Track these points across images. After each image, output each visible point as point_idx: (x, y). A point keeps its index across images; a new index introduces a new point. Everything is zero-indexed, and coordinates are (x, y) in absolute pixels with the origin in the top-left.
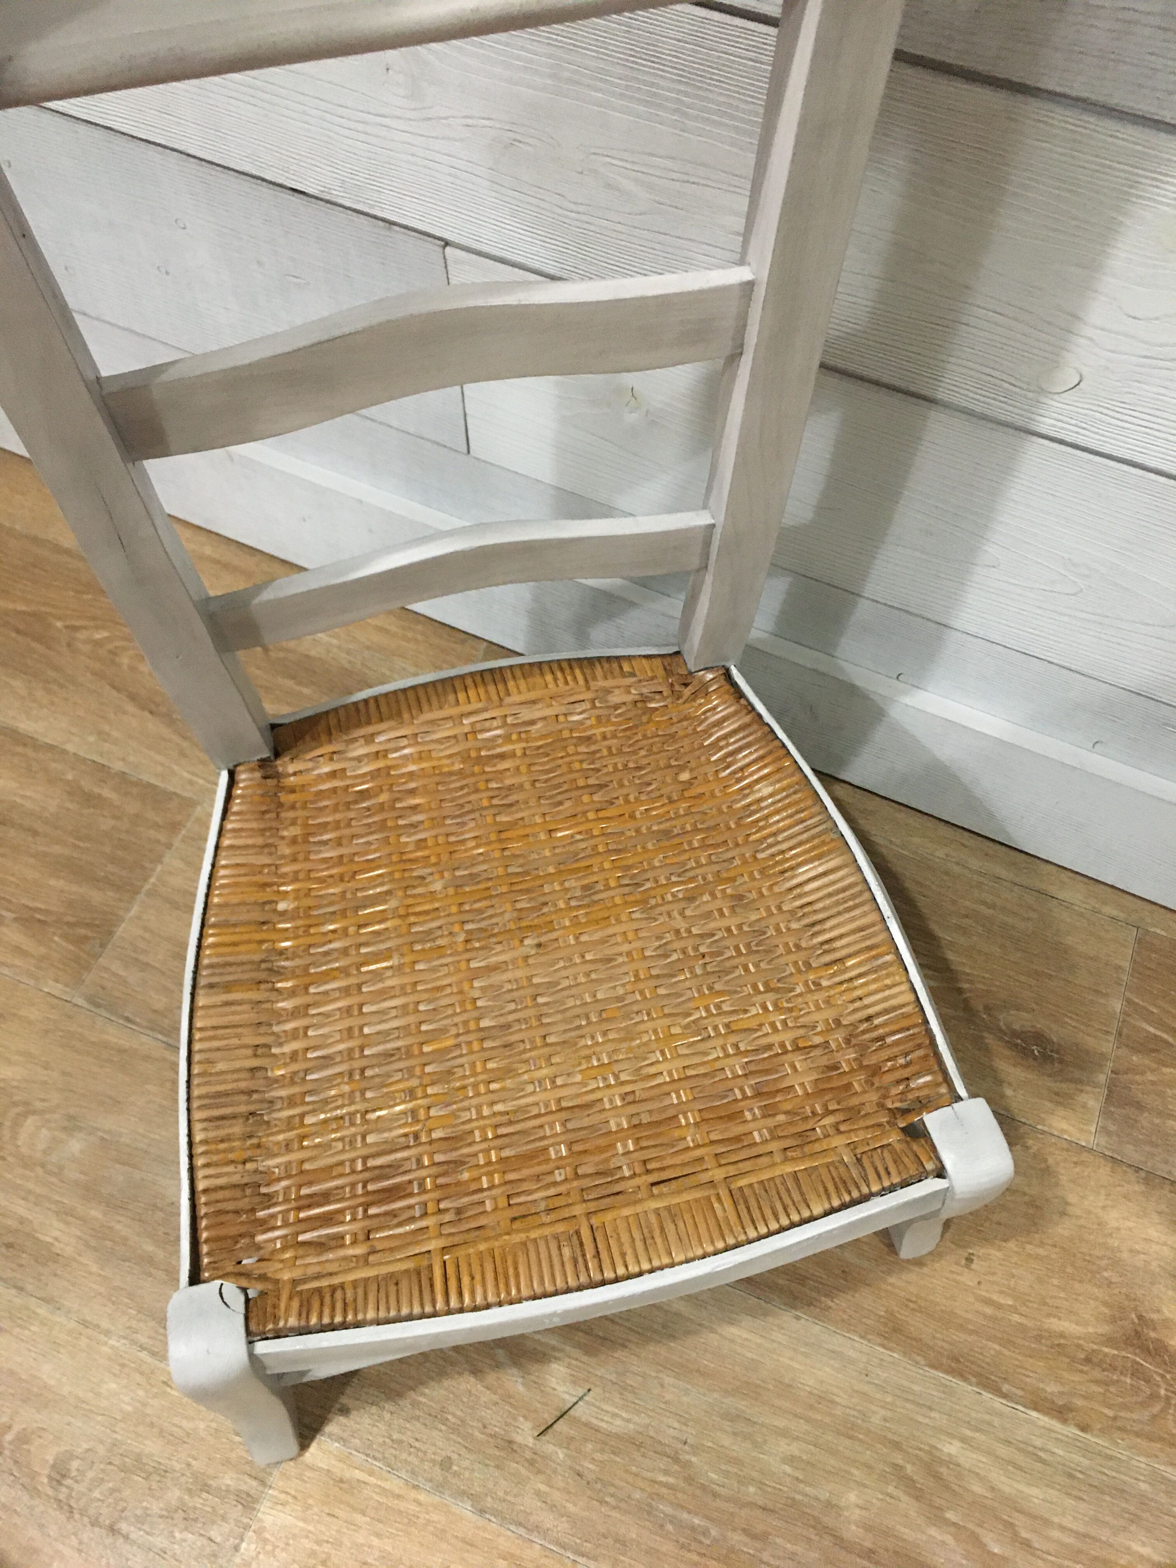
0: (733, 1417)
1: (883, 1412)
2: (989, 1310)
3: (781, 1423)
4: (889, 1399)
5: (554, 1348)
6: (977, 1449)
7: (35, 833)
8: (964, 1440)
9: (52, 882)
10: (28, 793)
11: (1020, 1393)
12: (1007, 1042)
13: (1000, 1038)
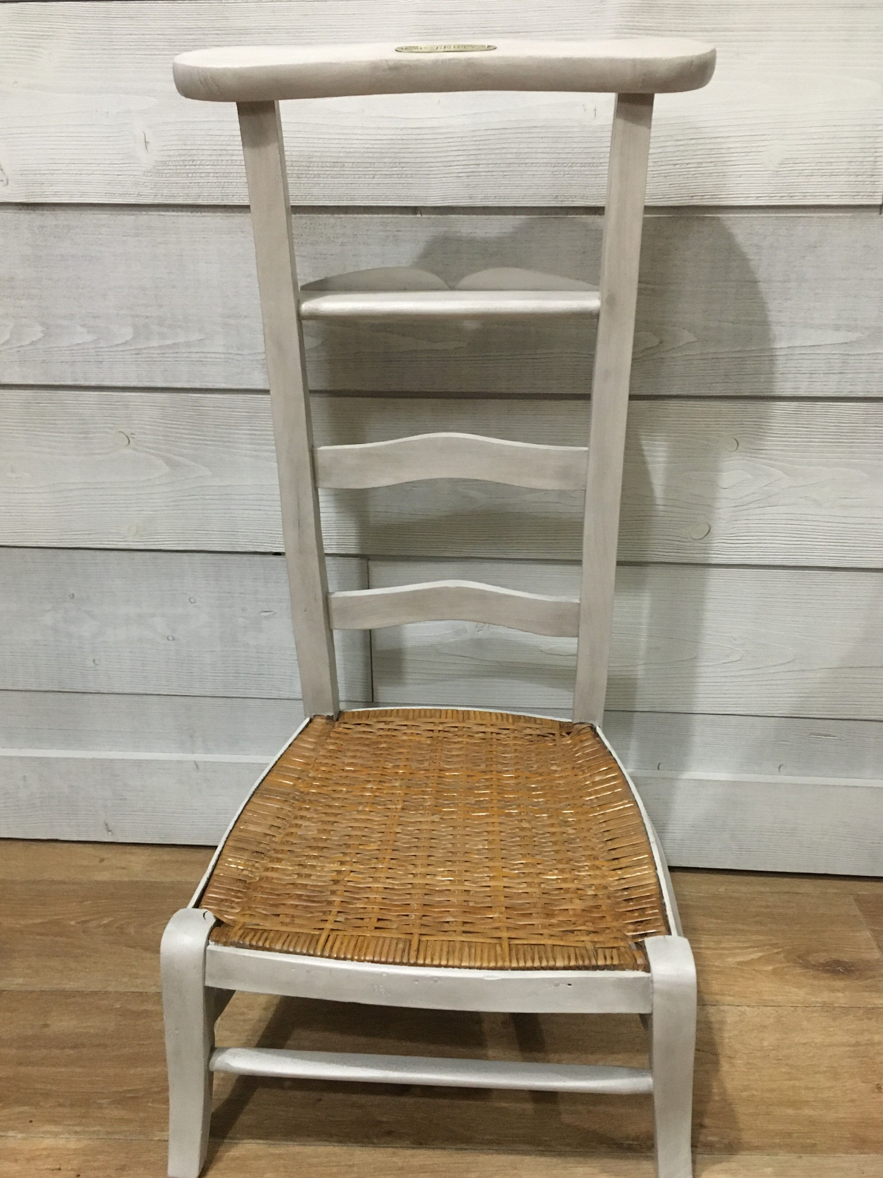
7: (105, 1046)
9: (132, 1071)
10: (89, 1024)
12: (822, 970)
13: (818, 970)
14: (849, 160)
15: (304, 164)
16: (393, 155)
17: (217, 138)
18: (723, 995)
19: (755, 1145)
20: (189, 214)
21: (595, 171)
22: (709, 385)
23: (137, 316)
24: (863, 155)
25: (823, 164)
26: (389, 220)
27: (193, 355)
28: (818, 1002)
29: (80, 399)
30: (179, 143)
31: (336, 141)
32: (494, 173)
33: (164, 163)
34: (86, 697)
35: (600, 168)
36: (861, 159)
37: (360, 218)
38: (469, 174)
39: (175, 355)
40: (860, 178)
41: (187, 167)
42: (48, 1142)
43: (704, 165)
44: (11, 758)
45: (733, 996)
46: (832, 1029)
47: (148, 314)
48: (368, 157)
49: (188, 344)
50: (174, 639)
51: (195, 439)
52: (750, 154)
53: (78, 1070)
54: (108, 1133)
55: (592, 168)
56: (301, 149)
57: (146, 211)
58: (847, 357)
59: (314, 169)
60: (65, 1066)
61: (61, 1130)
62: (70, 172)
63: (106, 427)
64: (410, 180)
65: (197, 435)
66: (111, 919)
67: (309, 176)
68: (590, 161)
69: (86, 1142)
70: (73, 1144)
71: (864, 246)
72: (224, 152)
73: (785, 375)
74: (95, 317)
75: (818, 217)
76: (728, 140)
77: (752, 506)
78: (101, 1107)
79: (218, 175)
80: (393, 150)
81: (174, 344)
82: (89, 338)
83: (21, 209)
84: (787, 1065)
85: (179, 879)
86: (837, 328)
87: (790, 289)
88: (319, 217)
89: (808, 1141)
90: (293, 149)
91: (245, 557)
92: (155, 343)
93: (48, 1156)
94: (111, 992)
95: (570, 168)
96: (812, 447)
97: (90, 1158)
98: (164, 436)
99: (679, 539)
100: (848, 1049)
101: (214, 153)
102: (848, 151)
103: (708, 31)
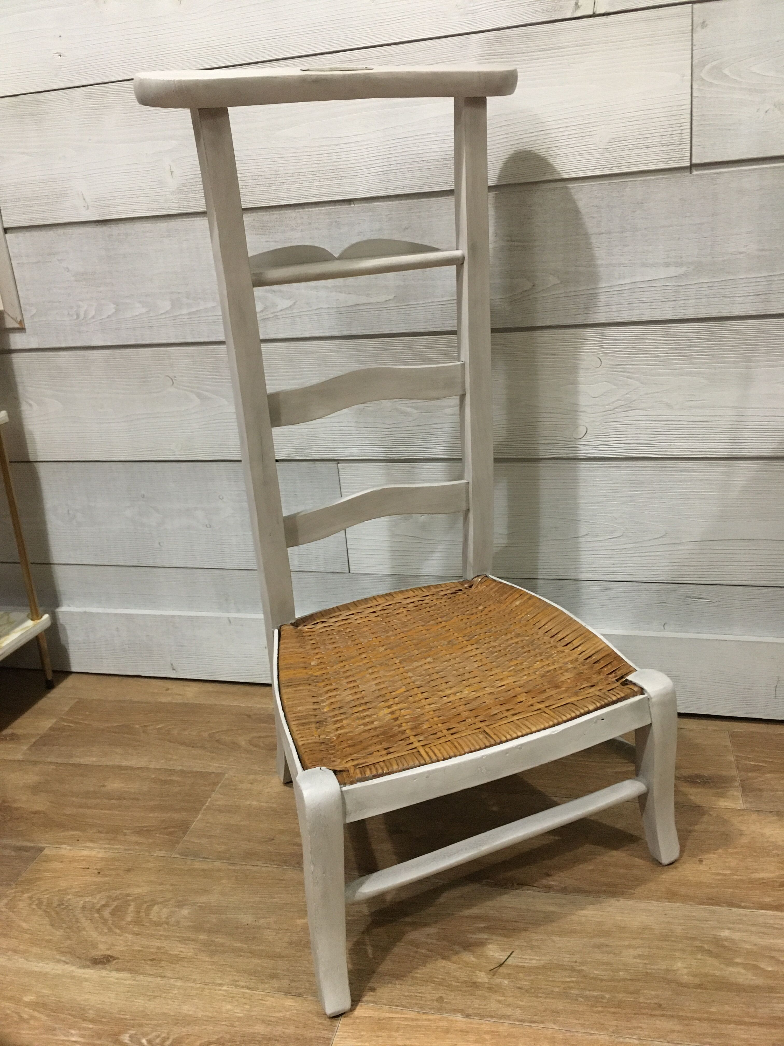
0: (599, 946)
1: (680, 927)
2: (719, 877)
3: (627, 943)
4: (682, 921)
5: (486, 939)
6: (739, 930)
7: (138, 800)
8: (729, 929)
9: (151, 815)
10: (131, 787)
11: (752, 905)
12: (683, 781)
14: (661, 134)
15: (273, 176)
16: (331, 164)
20: (202, 218)
22: (573, 317)
23: (172, 293)
24: (671, 129)
25: (641, 140)
26: (332, 210)
27: (210, 318)
29: (140, 353)
30: (192, 170)
31: (293, 158)
32: (401, 170)
33: (184, 185)
34: (155, 570)
36: (670, 133)
37: (312, 211)
38: (384, 172)
39: (198, 319)
40: (671, 148)
41: (198, 186)
42: (85, 853)
44: (108, 614)
47: (179, 291)
48: (315, 167)
49: (206, 310)
50: (210, 527)
51: (216, 378)
52: (585, 137)
53: (117, 813)
54: (125, 850)
56: (271, 166)
57: (174, 219)
58: (677, 288)
59: (280, 179)
60: (109, 809)
62: (126, 197)
63: (158, 373)
64: (344, 181)
65: (215, 375)
66: (163, 725)
67: (276, 184)
69: (109, 854)
70: (101, 854)
71: (680, 199)
73: (632, 305)
74: (146, 296)
75: (641, 180)
76: (568, 129)
77: (617, 410)
78: (125, 834)
80: (331, 161)
81: (197, 311)
82: (144, 310)
83: (98, 225)
85: (216, 702)
86: (667, 265)
87: (627, 237)
88: (285, 213)
90: (265, 166)
92: (185, 311)
93: (84, 860)
94: (151, 768)
96: (659, 360)
97: (109, 863)
98: (196, 377)
99: (564, 439)
102: (659, 128)
103: (545, 50)
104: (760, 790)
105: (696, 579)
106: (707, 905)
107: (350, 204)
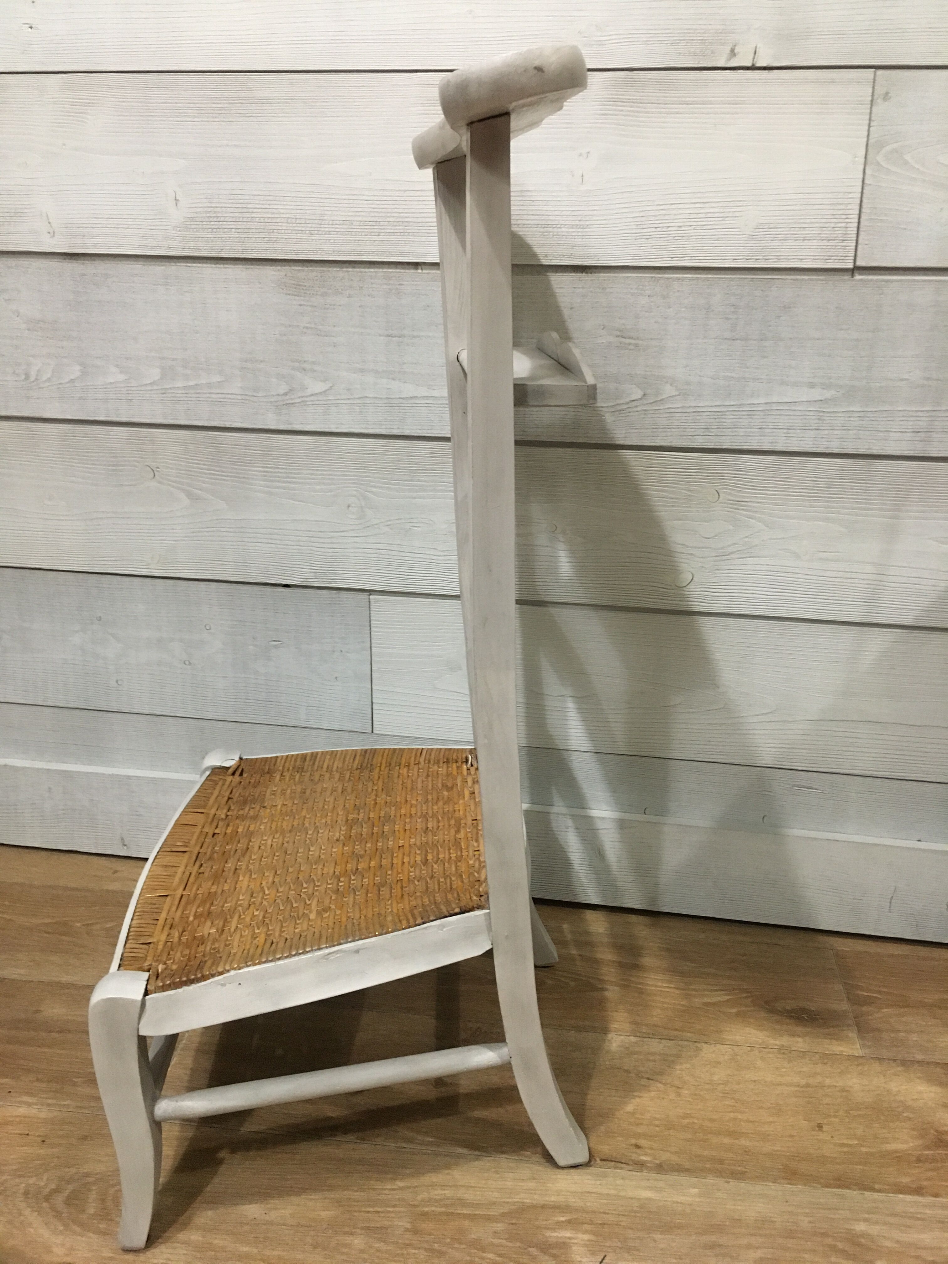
0: (712, 1246)
1: (807, 1219)
2: (845, 1149)
3: (744, 1241)
4: (807, 1211)
5: (570, 1238)
6: (876, 1223)
8: (866, 1220)
11: (887, 1187)
12: (786, 1016)
13: (781, 1015)
14: (822, 225)
15: (316, 222)
16: (397, 215)
17: (240, 197)
18: (683, 1031)
19: (686, 1167)
20: (213, 266)
21: (582, 232)
22: (690, 438)
23: (163, 358)
24: (834, 220)
25: (796, 229)
26: (392, 274)
27: (213, 396)
28: (776, 1045)
29: (112, 433)
30: (205, 201)
33: (192, 219)
34: (109, 714)
35: (586, 230)
36: (833, 225)
37: (366, 272)
39: (198, 395)
40: (832, 243)
41: (212, 223)
42: (22, 1111)
43: (684, 228)
44: (38, 770)
45: (694, 1033)
46: (784, 1070)
47: (174, 357)
48: (374, 216)
49: (209, 385)
50: (190, 663)
51: (214, 474)
52: (727, 219)
53: (59, 1051)
54: (77, 1107)
55: (579, 230)
56: (314, 208)
57: (175, 262)
58: (821, 414)
59: (325, 226)
60: (49, 1047)
61: (35, 1101)
62: (109, 226)
63: (135, 461)
64: (412, 238)
65: (214, 470)
66: (114, 924)
67: (320, 233)
68: (577, 223)
69: (55, 1114)
70: (44, 1114)
71: (837, 308)
72: (245, 210)
73: (763, 430)
74: (127, 359)
75: (790, 279)
76: (706, 205)
77: (731, 556)
78: (75, 1084)
79: (239, 230)
80: (396, 210)
81: (196, 385)
82: (122, 377)
83: (65, 259)
84: (733, 1098)
86: (812, 385)
87: (765, 347)
88: (329, 271)
89: (739, 1168)
90: (307, 208)
91: (256, 588)
92: (179, 384)
93: (20, 1123)
95: (559, 230)
97: (56, 1127)
98: (186, 471)
99: (663, 587)
100: (796, 1089)
101: (236, 210)
102: (820, 217)
103: (688, 104)
104: (878, 1030)
105: (807, 765)
106: (835, 1187)
107: (417, 269)
